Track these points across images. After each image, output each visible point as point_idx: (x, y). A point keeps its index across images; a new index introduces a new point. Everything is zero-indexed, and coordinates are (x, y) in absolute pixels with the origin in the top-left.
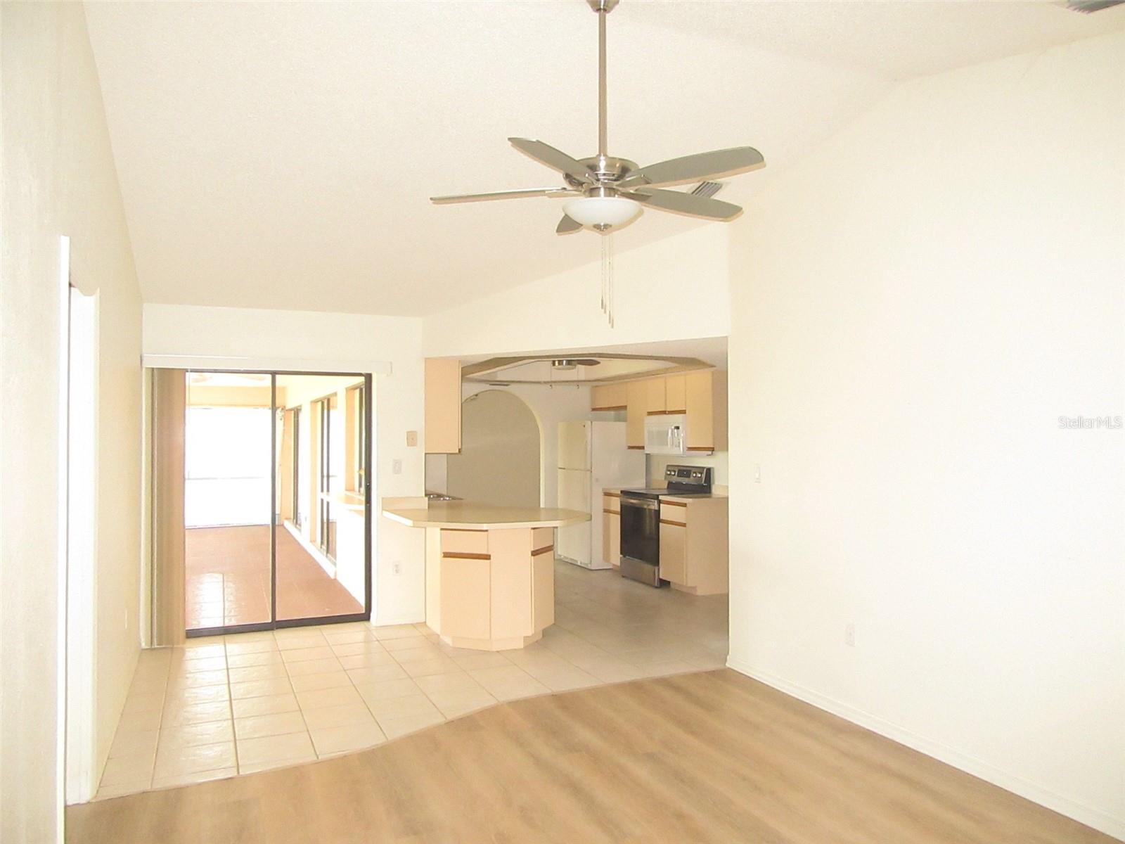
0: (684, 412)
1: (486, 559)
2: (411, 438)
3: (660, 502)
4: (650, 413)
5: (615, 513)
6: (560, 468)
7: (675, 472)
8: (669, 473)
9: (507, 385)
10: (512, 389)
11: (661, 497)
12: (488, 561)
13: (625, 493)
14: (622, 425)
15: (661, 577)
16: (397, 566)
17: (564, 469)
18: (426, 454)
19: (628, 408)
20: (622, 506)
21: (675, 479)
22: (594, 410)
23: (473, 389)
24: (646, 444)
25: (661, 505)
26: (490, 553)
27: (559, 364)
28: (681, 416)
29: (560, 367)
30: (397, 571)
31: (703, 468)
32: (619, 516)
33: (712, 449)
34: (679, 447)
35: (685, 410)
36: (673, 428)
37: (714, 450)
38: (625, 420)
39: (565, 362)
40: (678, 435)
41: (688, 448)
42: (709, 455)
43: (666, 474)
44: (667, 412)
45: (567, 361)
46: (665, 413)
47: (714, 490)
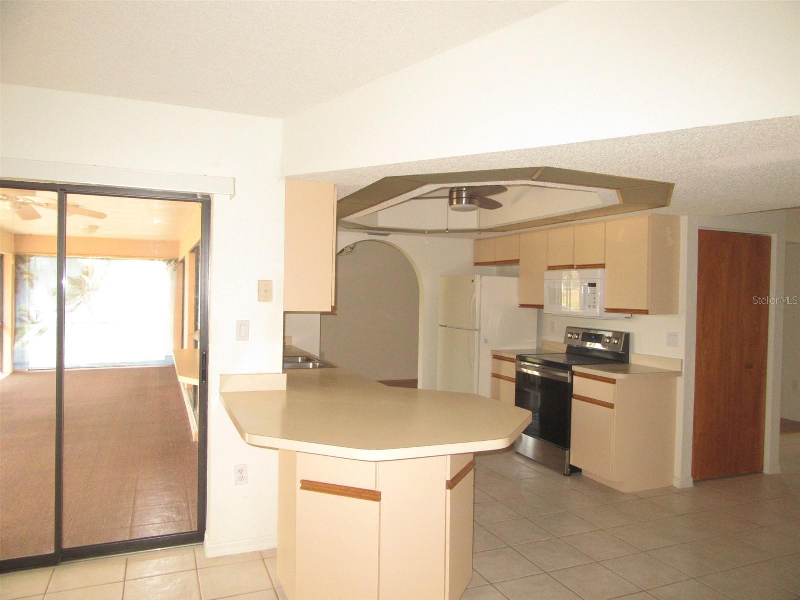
0: (603, 266)
1: (374, 500)
3: (573, 374)
4: (551, 268)
5: (509, 379)
6: (441, 326)
7: (578, 335)
8: (570, 336)
9: (387, 235)
10: (392, 239)
11: (575, 368)
12: (376, 504)
14: (514, 281)
15: (572, 463)
16: (241, 471)
17: (446, 327)
18: (285, 313)
19: (521, 262)
20: (517, 374)
21: (578, 343)
22: (477, 264)
23: (350, 238)
24: (546, 303)
26: (379, 489)
27: (458, 203)
28: (600, 271)
29: (459, 206)
30: (241, 479)
31: (622, 333)
32: (513, 386)
33: (646, 312)
34: (595, 307)
35: (605, 265)
36: (586, 284)
37: (648, 314)
38: (517, 275)
39: (464, 199)
40: (594, 293)
41: (606, 309)
42: (629, 318)
43: (566, 337)
44: (576, 267)
45: (468, 198)
46: (573, 268)
47: (634, 359)
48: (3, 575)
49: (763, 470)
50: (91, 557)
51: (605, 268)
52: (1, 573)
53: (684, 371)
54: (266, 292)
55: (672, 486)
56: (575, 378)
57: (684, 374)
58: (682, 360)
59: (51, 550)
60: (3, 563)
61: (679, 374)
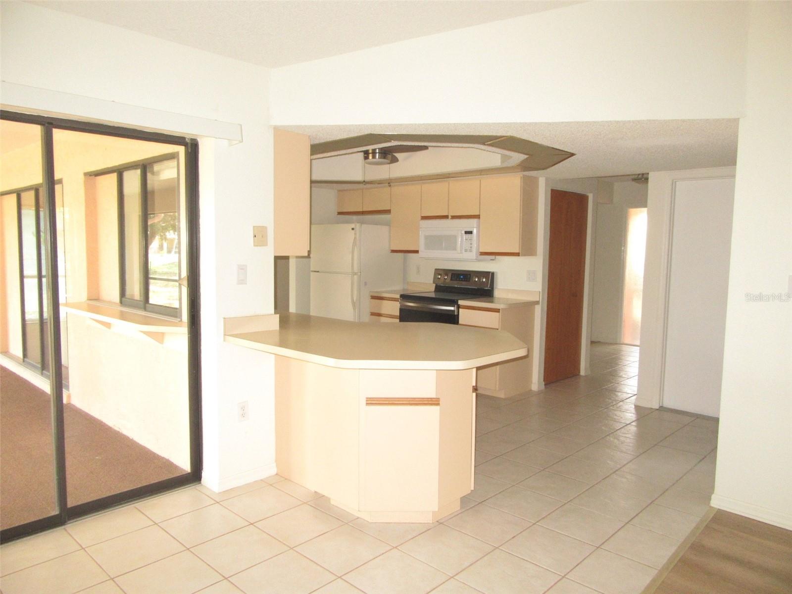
0: (477, 217)
1: (434, 405)
2: (259, 236)
3: (459, 307)
4: (424, 218)
5: (391, 316)
6: (312, 271)
7: (447, 275)
8: (438, 276)
11: (461, 302)
13: (405, 297)
14: (383, 229)
16: (243, 408)
17: (318, 272)
18: (274, 257)
19: (391, 211)
20: (401, 310)
22: (340, 213)
24: (422, 248)
25: (460, 310)
27: (373, 157)
28: (475, 221)
29: (374, 160)
30: (244, 415)
31: (489, 272)
32: (397, 320)
33: (517, 254)
34: (471, 251)
35: (479, 215)
36: (463, 232)
37: (519, 256)
38: (388, 224)
39: (377, 154)
40: (470, 240)
41: (481, 252)
42: (493, 260)
43: (435, 278)
44: (450, 217)
45: (381, 153)
46: (448, 218)
47: (497, 294)
48: (3, 546)
49: (579, 372)
50: (93, 513)
51: (479, 218)
52: (2, 544)
53: (541, 300)
54: (262, 236)
55: (531, 390)
56: (461, 310)
57: (541, 303)
58: (540, 292)
59: (55, 511)
60: (4, 532)
61: (537, 303)
